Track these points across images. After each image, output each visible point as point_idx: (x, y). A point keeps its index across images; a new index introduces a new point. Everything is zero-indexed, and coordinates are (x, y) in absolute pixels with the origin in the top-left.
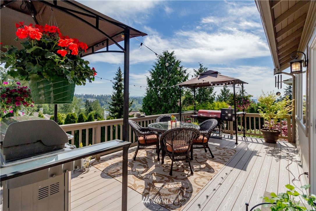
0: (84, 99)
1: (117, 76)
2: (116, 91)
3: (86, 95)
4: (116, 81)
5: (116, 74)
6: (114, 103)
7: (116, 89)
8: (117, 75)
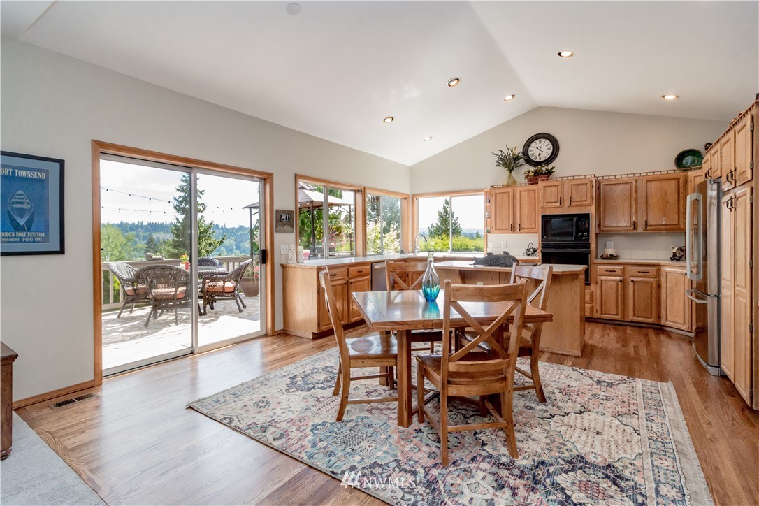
0: (146, 234)
1: (185, 184)
2: (181, 217)
3: (150, 224)
4: (182, 194)
5: (182, 180)
6: (178, 242)
7: (183, 210)
8: (185, 181)
